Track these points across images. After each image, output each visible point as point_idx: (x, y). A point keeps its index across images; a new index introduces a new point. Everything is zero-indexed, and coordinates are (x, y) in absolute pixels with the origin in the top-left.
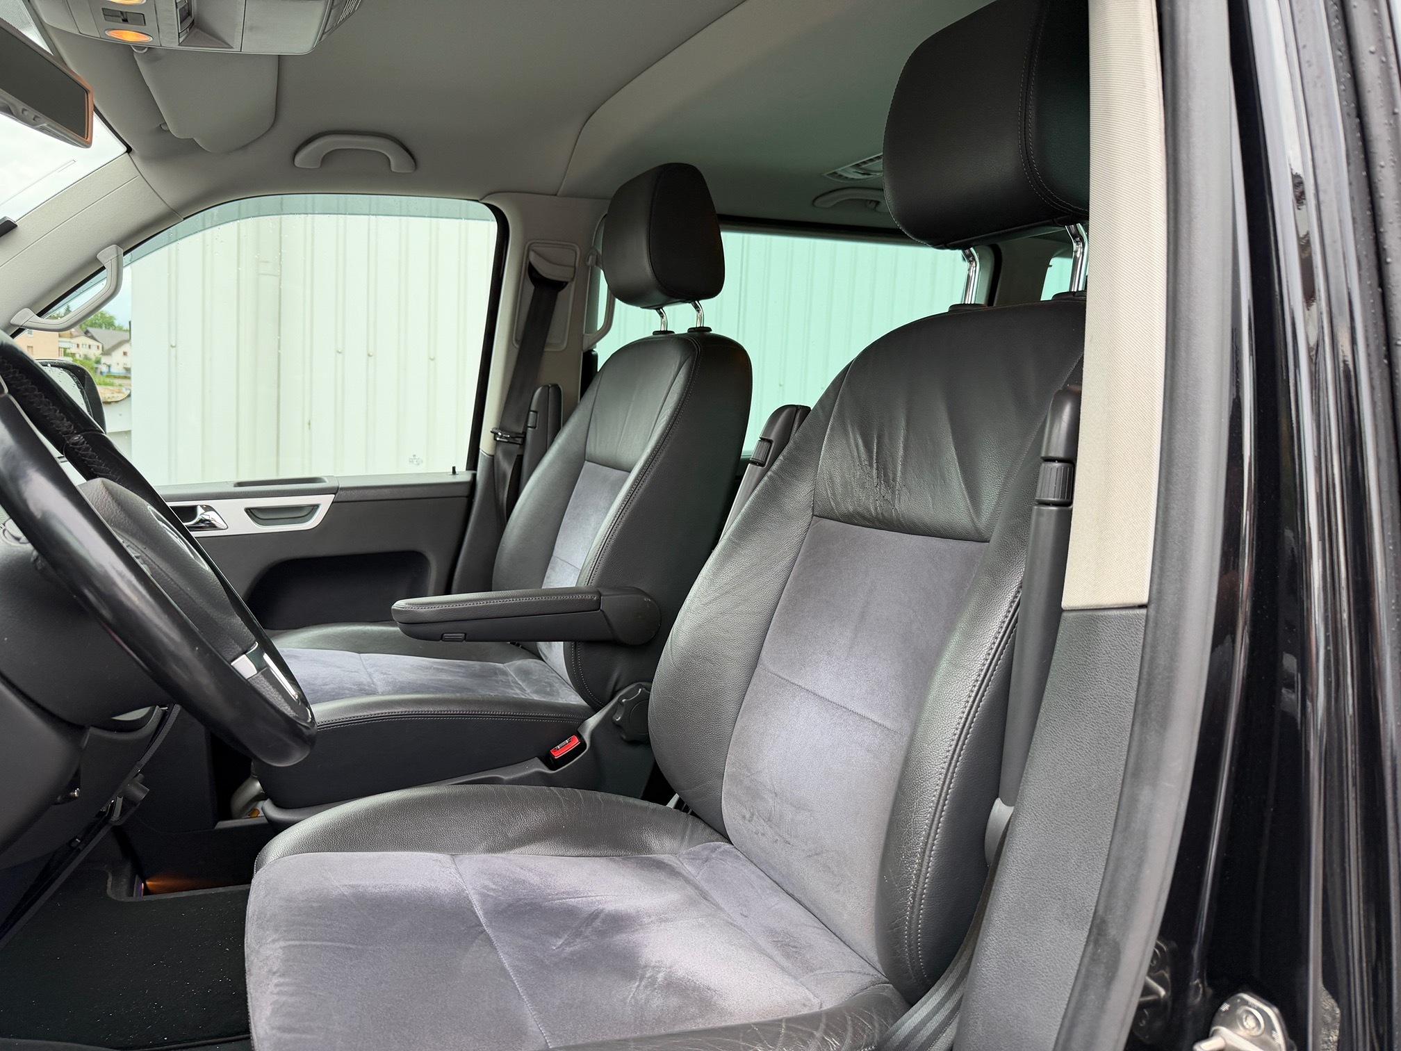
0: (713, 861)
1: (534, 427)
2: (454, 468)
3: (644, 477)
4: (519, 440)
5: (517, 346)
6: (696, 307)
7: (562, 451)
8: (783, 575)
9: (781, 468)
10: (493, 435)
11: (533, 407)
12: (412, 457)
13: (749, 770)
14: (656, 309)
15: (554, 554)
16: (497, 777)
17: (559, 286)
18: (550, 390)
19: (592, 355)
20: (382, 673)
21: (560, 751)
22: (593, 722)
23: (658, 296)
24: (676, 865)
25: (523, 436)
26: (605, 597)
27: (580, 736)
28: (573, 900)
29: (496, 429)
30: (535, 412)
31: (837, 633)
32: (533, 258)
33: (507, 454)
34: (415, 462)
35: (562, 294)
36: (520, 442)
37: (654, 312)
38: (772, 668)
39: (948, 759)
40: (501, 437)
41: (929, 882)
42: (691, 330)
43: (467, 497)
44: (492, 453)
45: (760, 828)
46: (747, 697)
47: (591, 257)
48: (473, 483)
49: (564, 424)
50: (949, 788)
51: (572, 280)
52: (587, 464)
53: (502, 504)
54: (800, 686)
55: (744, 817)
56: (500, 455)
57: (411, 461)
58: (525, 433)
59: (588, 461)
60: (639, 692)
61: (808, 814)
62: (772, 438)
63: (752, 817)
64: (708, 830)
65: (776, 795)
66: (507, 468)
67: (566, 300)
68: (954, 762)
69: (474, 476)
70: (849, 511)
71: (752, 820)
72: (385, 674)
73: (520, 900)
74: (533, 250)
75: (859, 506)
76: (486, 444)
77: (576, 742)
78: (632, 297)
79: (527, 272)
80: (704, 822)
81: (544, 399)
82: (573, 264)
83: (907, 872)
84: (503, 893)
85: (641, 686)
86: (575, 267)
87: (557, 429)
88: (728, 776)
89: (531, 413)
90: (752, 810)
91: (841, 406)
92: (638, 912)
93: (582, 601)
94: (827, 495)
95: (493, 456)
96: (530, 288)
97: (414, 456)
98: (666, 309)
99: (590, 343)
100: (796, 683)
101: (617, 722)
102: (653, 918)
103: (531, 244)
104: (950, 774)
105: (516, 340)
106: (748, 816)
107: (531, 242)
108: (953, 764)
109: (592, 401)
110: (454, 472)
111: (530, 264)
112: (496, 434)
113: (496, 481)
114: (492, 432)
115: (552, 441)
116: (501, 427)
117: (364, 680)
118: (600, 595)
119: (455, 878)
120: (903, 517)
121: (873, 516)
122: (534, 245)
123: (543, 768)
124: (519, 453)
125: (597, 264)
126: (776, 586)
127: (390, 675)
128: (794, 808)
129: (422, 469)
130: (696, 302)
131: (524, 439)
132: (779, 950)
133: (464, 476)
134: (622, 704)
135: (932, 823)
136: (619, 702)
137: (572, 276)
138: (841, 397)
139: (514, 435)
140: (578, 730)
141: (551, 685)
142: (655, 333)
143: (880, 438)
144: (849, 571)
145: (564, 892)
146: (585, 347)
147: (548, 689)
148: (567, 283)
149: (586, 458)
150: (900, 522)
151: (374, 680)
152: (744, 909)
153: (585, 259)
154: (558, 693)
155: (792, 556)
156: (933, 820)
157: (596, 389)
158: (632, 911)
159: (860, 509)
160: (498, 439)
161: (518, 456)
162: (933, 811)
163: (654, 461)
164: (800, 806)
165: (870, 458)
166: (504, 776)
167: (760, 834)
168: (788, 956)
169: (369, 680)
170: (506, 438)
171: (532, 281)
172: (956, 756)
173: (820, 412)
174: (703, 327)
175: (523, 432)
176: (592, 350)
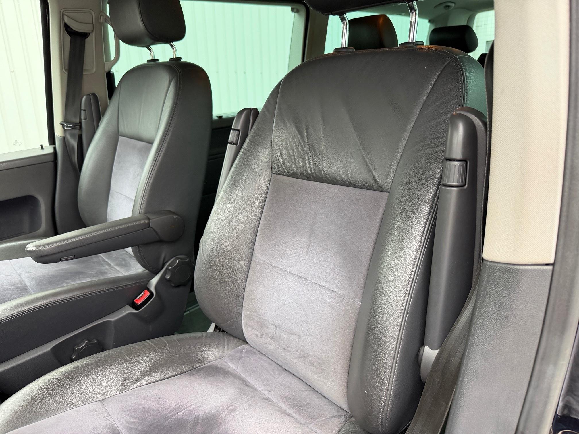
0: (243, 359)
1: (85, 119)
2: (42, 146)
3: (161, 149)
4: (78, 127)
5: (67, 73)
6: (172, 46)
7: (105, 131)
8: (260, 208)
9: (249, 146)
10: (61, 126)
11: (83, 108)
12: (15, 142)
13: (257, 313)
14: (147, 48)
15: (111, 188)
16: (107, 321)
17: (85, 36)
18: (91, 97)
19: (110, 74)
20: (26, 272)
21: (140, 300)
22: (155, 281)
23: (148, 40)
24: (225, 367)
25: (80, 125)
26: (152, 220)
27: (148, 289)
28: (179, 414)
29: (63, 122)
30: (85, 110)
31: (298, 240)
32: (66, 20)
33: (72, 136)
34: (17, 144)
35: (88, 40)
36: (79, 128)
37: (146, 49)
38: (262, 259)
39: (399, 330)
40: (67, 127)
41: (392, 394)
42: (171, 60)
43: (53, 161)
44: (63, 135)
45: (267, 341)
46: (250, 275)
47: (101, 17)
48: (55, 153)
49: (103, 115)
50: (400, 345)
51: (93, 31)
52: (121, 138)
53: (75, 162)
54: (280, 268)
55: (257, 336)
56: (68, 137)
57: (15, 144)
58: (80, 123)
59: (122, 136)
60: (178, 262)
61: (297, 337)
62: (239, 128)
63: (262, 335)
64: (236, 340)
65: (276, 326)
66: (74, 144)
67: (91, 43)
68: (401, 331)
69: (55, 149)
70: (294, 171)
71: (262, 337)
72: (28, 273)
73: (151, 425)
74: (65, 15)
75: (300, 168)
76: (58, 131)
77: (148, 294)
78: (130, 41)
79: (64, 28)
80: (233, 336)
81: (88, 101)
82: (92, 22)
83: (381, 391)
84: (140, 424)
85: (178, 258)
86: (93, 24)
87: (99, 119)
88: (245, 316)
89: (82, 111)
90: (261, 333)
91: (280, 109)
92: (217, 410)
93: (139, 225)
94: (280, 162)
95: (64, 137)
96: (68, 38)
97: (16, 141)
98: (152, 47)
99: (109, 68)
100: (278, 266)
101: (169, 279)
102: (226, 412)
103: (64, 11)
104: (400, 337)
105: (65, 69)
106: (259, 335)
107: (63, 10)
108: (401, 332)
109: (117, 102)
110: (42, 148)
111: (65, 23)
112: (63, 125)
113: (69, 151)
114: (60, 124)
115: (98, 126)
116: (66, 120)
117: (16, 280)
118: (149, 219)
119: (108, 421)
120: (329, 175)
121: (309, 175)
122: (66, 11)
123: (132, 310)
124: (80, 134)
125: (106, 21)
126: (257, 213)
127: (32, 272)
128: (287, 334)
129: (22, 148)
130: (172, 43)
131: (81, 126)
132: (293, 410)
133: (49, 150)
134: (169, 270)
135: (393, 365)
136: (167, 269)
137: (92, 30)
138: (279, 104)
139: (74, 125)
140: (147, 286)
141: (124, 260)
142: (148, 61)
143: (307, 129)
144: (300, 205)
145: (173, 410)
146: (107, 70)
147: (124, 263)
148: (90, 33)
149: (120, 135)
150: (327, 178)
151: (23, 278)
152: (268, 387)
153: (98, 19)
154: (130, 264)
155: (263, 196)
156: (393, 363)
157: (118, 95)
158: (214, 411)
159: (301, 171)
160: (65, 128)
161: (79, 135)
162: (393, 359)
163: (165, 140)
164: (291, 333)
165: (304, 141)
166: (111, 319)
167: (267, 344)
168: (299, 412)
169: (20, 279)
170: (70, 127)
171: (67, 33)
172: (402, 328)
173: (267, 113)
174: (177, 58)
175: (79, 122)
176: (110, 71)
